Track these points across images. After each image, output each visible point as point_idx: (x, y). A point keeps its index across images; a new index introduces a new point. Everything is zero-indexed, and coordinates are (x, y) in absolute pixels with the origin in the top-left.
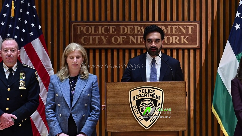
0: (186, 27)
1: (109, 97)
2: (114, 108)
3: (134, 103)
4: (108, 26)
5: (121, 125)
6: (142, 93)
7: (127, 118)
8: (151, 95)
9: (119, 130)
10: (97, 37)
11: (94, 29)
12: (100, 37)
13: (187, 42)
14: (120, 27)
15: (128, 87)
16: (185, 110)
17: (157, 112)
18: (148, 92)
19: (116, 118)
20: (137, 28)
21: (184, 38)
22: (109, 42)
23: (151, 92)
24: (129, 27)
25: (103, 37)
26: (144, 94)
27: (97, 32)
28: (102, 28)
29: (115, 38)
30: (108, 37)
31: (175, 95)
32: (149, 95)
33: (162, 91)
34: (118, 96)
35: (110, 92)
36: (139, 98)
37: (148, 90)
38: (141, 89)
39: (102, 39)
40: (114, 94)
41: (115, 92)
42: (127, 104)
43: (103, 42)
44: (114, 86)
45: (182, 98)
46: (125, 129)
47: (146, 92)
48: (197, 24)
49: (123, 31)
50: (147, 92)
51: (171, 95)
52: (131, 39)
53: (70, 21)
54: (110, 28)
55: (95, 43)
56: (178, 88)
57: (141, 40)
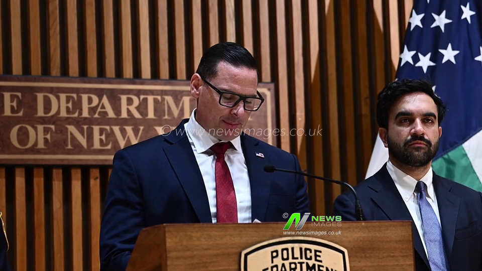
6: (283, 259)
8: (309, 269)
15: (237, 240)
18: (301, 258)
20: (90, 100)
22: (1, 143)
23: (311, 259)
24: (63, 97)
26: (287, 263)
29: (20, 129)
31: (384, 266)
32: (304, 266)
33: (343, 252)
35: (177, 258)
37: (301, 249)
38: (279, 248)
40: (193, 264)
41: (193, 257)
44: (191, 238)
47: (293, 258)
48: (265, 90)
49: (44, 108)
50: (297, 258)
51: (368, 267)
52: (71, 134)
54: (2, 96)
56: (390, 242)
57: (103, 137)
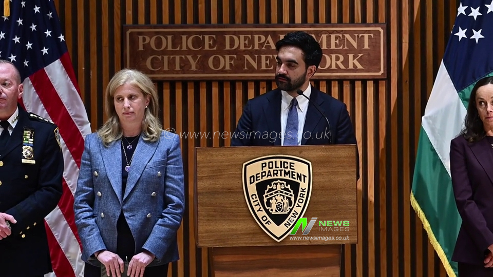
0: (358, 36)
1: (202, 177)
2: (212, 200)
3: (252, 189)
4: (200, 35)
5: (226, 233)
7: (239, 219)
8: (286, 173)
9: (222, 243)
10: (178, 58)
11: (173, 41)
12: (183, 56)
13: (359, 66)
14: (225, 37)
15: (241, 156)
16: (355, 203)
17: (299, 206)
18: (281, 167)
19: (216, 220)
20: (260, 39)
21: (354, 57)
22: (203, 67)
23: (287, 167)
24: (242, 37)
25: (189, 57)
26: (272, 171)
27: (177, 47)
28: (187, 38)
29: (214, 58)
30: (200, 57)
31: (336, 172)
32: (283, 172)
33: (308, 164)
34: (220, 175)
35: (204, 167)
36: (262, 178)
37: (281, 162)
38: (267, 161)
39: (188, 61)
40: (213, 171)
41: (213, 166)
42: (239, 192)
43: (191, 66)
44: (212, 155)
45: (348, 177)
46: (234, 242)
47: (276, 167)
48: (379, 29)
49: (230, 45)
50: (278, 167)
51: (326, 172)
52: (247, 60)
53: (124, 25)
54: (204, 38)
55: (175, 68)
56: (341, 157)
57: (268, 62)
